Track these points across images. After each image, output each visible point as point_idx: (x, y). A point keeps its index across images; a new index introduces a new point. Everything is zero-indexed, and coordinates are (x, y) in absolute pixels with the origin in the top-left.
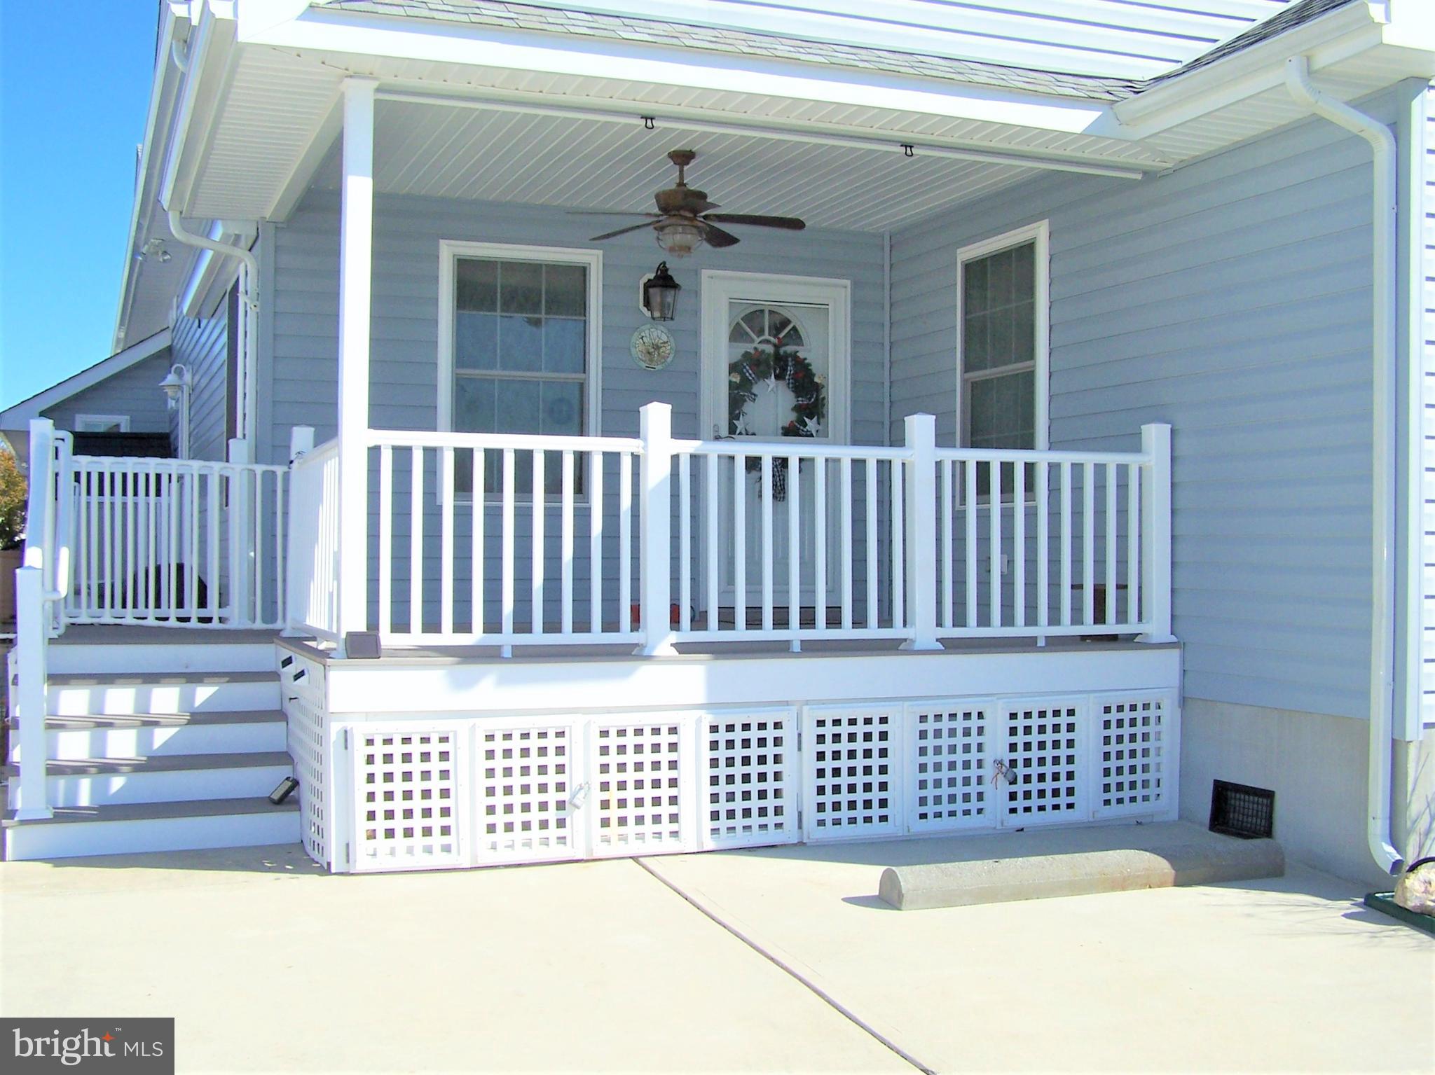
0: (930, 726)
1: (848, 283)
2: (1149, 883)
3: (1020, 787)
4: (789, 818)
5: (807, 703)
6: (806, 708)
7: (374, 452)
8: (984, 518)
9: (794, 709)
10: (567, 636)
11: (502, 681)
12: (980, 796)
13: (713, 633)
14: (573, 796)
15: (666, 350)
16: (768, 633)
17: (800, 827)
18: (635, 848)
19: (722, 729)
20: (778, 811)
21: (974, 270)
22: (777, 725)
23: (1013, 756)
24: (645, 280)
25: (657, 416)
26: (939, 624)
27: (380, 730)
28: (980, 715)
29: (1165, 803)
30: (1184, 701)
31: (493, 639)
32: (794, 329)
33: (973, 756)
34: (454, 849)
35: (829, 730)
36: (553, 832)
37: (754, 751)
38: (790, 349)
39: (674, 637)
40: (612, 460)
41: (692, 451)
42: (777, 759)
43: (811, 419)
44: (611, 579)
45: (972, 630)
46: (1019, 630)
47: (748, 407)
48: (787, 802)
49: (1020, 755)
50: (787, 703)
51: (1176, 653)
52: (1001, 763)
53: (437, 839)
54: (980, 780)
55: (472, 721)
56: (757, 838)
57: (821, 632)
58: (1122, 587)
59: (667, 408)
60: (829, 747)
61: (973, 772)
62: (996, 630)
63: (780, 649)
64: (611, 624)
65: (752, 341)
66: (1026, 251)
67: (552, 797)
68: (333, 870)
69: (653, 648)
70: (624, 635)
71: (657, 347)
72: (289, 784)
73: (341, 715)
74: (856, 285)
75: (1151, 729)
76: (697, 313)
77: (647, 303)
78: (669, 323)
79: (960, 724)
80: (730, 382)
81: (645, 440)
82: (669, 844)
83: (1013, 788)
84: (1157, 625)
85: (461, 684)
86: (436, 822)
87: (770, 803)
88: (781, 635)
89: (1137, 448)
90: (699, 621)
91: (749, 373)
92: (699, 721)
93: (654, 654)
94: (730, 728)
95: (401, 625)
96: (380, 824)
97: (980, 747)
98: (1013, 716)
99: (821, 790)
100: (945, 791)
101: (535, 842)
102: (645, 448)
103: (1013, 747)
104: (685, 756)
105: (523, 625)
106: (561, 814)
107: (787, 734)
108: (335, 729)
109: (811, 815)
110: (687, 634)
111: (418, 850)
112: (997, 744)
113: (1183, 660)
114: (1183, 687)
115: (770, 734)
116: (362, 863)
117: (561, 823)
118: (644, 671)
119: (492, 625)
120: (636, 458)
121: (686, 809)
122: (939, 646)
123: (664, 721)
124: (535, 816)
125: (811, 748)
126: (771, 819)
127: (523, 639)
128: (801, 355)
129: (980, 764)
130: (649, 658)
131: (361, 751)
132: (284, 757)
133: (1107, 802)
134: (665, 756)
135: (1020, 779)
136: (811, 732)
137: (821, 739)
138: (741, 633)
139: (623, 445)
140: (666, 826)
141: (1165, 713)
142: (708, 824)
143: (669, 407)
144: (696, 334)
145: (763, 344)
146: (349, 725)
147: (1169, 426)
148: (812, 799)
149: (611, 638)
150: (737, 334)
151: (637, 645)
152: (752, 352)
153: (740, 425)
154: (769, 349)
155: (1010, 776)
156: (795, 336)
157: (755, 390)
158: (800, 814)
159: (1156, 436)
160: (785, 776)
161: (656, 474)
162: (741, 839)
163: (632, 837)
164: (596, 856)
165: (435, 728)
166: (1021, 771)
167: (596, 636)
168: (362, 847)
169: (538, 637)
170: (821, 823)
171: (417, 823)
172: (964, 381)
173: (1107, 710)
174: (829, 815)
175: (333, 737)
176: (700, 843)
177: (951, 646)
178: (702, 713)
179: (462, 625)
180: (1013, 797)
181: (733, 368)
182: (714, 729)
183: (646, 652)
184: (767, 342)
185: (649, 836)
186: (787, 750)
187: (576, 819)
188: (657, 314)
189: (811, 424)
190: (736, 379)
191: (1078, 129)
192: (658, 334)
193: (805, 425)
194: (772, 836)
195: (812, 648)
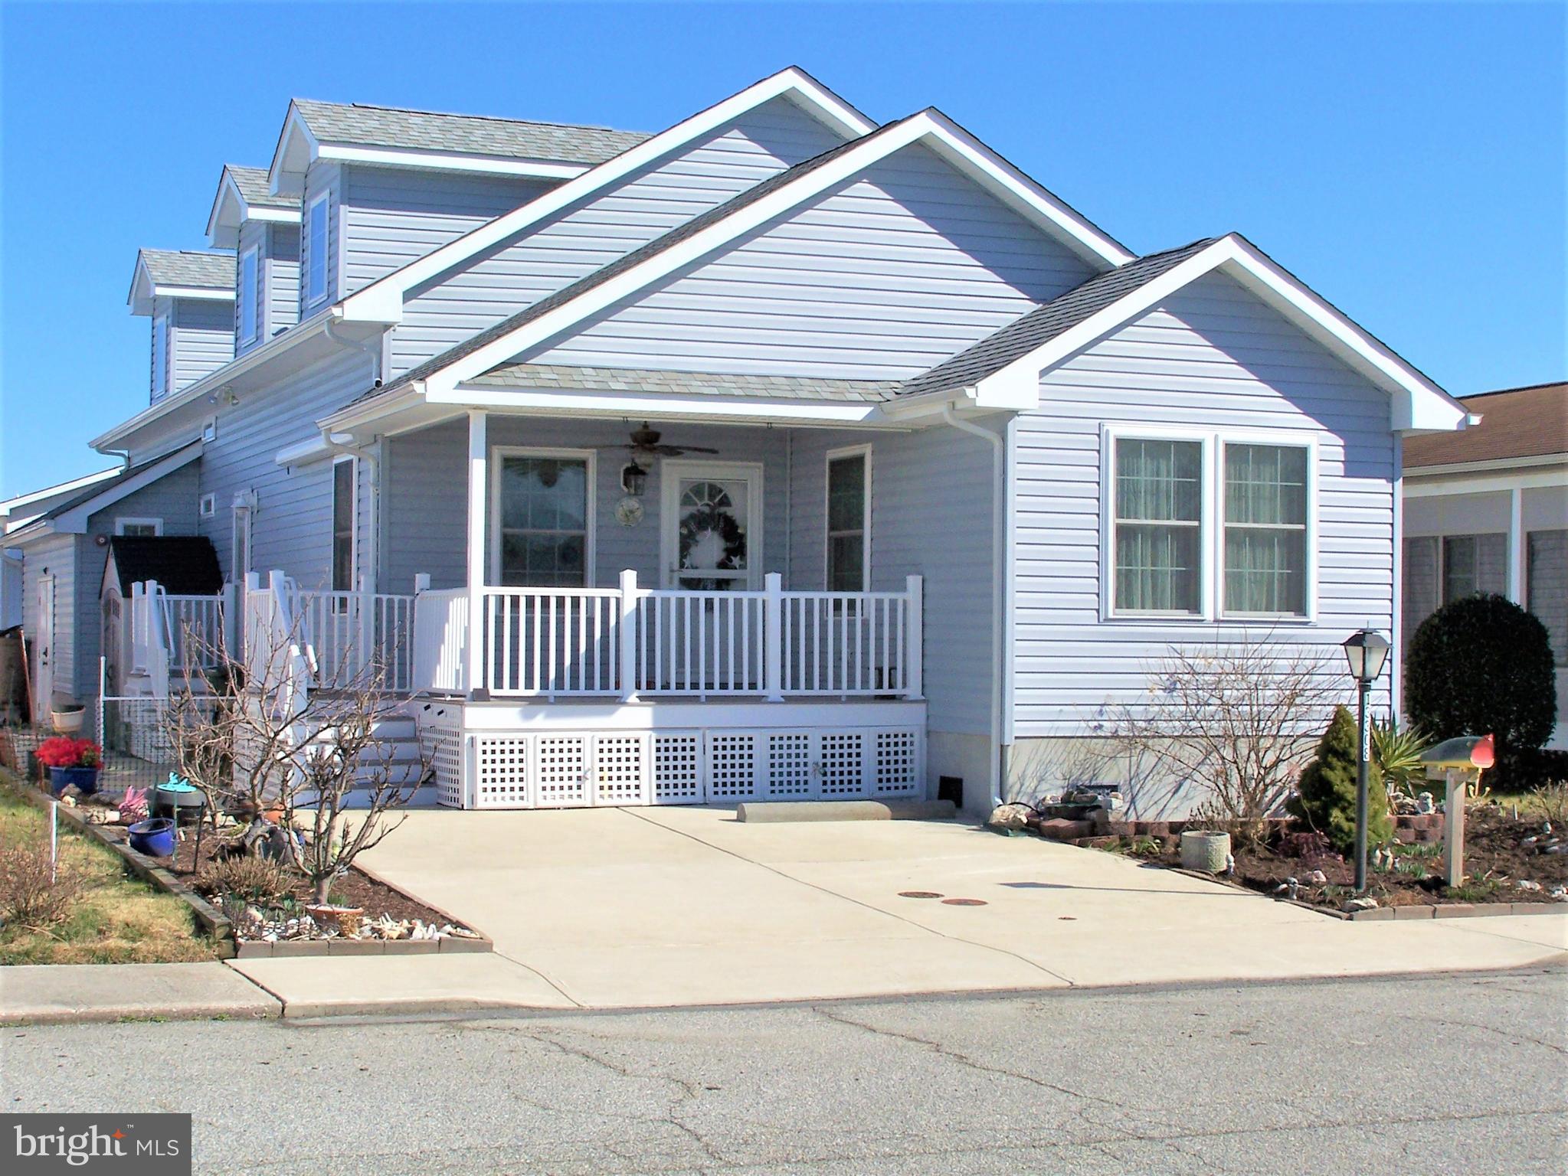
0: (777, 743)
1: (761, 465)
2: (877, 817)
3: (829, 778)
4: (698, 790)
5: (709, 728)
6: (707, 732)
7: (486, 598)
8: (837, 625)
9: (701, 732)
10: (582, 691)
11: (549, 716)
12: (806, 782)
13: (658, 691)
14: (585, 773)
15: (638, 514)
16: (688, 691)
17: (705, 794)
18: (616, 801)
19: (662, 741)
20: (693, 786)
21: (835, 465)
22: (692, 740)
23: (824, 761)
24: (624, 467)
25: (629, 577)
26: (783, 687)
27: (489, 737)
28: (806, 738)
29: (917, 789)
30: (928, 733)
31: (545, 693)
32: (725, 496)
33: (802, 760)
34: (525, 798)
35: (720, 744)
36: (575, 792)
37: (680, 754)
38: (723, 509)
39: (637, 693)
40: (605, 601)
41: (647, 596)
42: (692, 758)
43: (735, 556)
44: (605, 663)
45: (803, 691)
46: (830, 691)
47: (693, 550)
48: (697, 781)
49: (829, 760)
50: (697, 728)
51: (923, 706)
52: (817, 764)
53: (517, 793)
54: (805, 773)
55: (534, 734)
56: (680, 799)
57: (717, 691)
58: (892, 669)
59: (634, 573)
60: (720, 753)
61: (802, 769)
62: (816, 691)
63: (695, 699)
64: (605, 686)
65: (696, 504)
66: (859, 460)
67: (575, 774)
68: (465, 808)
69: (627, 698)
70: (612, 692)
71: (632, 512)
72: (430, 773)
73: (470, 730)
74: (766, 466)
75: (907, 748)
76: (658, 488)
77: (626, 484)
78: (640, 497)
79: (794, 742)
80: (681, 534)
81: (623, 590)
82: (634, 801)
83: (825, 778)
84: (914, 690)
85: (527, 716)
86: (517, 784)
87: (688, 781)
88: (695, 692)
89: (904, 589)
90: (651, 685)
91: (693, 527)
92: (650, 737)
93: (628, 701)
94: (667, 741)
95: (499, 684)
96: (489, 785)
97: (805, 755)
98: (825, 739)
99: (716, 776)
100: (785, 778)
101: (566, 797)
102: (623, 594)
103: (824, 756)
104: (644, 755)
105: (559, 684)
106: (579, 783)
107: (698, 745)
108: (467, 736)
109: (711, 789)
110: (644, 692)
111: (507, 798)
112: (815, 753)
113: (927, 710)
114: (927, 725)
115: (688, 744)
116: (480, 804)
117: (579, 787)
118: (623, 710)
119: (544, 685)
120: (618, 599)
121: (644, 782)
122: (783, 700)
123: (632, 735)
124: (566, 783)
125: (710, 752)
126: (689, 790)
127: (560, 693)
128: (729, 514)
129: (805, 764)
130: (624, 703)
131: (480, 748)
132: (420, 761)
133: (881, 789)
134: (632, 755)
135: (829, 774)
136: (710, 744)
137: (716, 748)
138: (673, 691)
139: (611, 593)
140: (633, 791)
141: (916, 739)
142: (655, 791)
143: (635, 572)
144: (658, 502)
145: (702, 505)
146: (474, 735)
147: (921, 577)
148: (711, 780)
149: (605, 693)
150: (686, 500)
151: (618, 697)
152: (696, 512)
153: (687, 562)
154: (707, 510)
155: (822, 771)
156: (725, 501)
157: (698, 538)
158: (705, 789)
159: (914, 582)
160: (696, 767)
161: (629, 607)
162: (672, 799)
163: (615, 796)
164: (596, 805)
165: (516, 737)
166: (829, 769)
167: (597, 691)
168: (480, 796)
169: (567, 691)
170: (716, 793)
171: (507, 785)
172: (830, 538)
173: (880, 737)
174: (720, 789)
175: (466, 741)
176: (651, 800)
177: (789, 700)
178: (650, 732)
179: (529, 685)
180: (825, 783)
181: (684, 523)
182: (658, 741)
183: (622, 700)
184: (708, 505)
185: (624, 796)
186: (697, 753)
187: (587, 785)
188: (632, 491)
189: (736, 561)
190: (685, 531)
191: (859, 418)
192: (633, 503)
193: (731, 561)
194: (689, 799)
195: (711, 700)
